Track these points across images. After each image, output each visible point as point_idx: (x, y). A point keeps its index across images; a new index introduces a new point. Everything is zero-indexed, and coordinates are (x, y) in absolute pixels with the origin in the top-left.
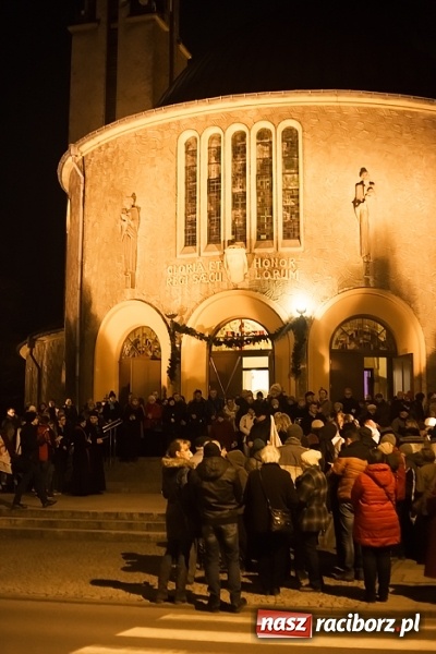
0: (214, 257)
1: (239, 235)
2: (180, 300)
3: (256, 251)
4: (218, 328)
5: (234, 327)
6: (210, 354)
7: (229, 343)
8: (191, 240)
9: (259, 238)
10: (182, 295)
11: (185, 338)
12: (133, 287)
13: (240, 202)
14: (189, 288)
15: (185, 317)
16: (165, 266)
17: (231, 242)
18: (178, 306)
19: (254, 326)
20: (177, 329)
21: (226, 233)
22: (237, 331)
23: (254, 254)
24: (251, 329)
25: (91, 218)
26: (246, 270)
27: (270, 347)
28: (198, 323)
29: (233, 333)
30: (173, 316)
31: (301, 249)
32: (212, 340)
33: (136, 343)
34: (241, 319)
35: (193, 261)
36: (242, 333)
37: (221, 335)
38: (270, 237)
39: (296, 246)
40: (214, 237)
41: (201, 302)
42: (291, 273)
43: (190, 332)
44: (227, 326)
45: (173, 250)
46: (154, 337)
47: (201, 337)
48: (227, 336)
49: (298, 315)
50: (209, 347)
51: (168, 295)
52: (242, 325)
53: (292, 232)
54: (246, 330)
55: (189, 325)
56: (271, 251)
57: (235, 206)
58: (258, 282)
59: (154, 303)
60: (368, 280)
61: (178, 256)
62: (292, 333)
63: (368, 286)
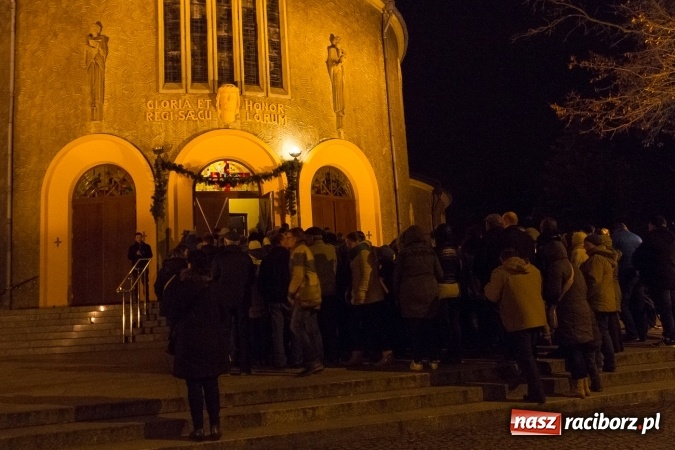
0: (202, 96)
1: (227, 76)
2: (163, 134)
3: (247, 94)
4: (203, 168)
5: (219, 167)
6: (195, 194)
8: (173, 75)
9: (247, 81)
10: (166, 130)
11: (173, 174)
12: (101, 120)
13: (225, 46)
14: (175, 124)
15: (170, 153)
16: (144, 100)
18: (161, 142)
19: (239, 168)
22: (222, 172)
23: (245, 97)
24: (237, 171)
26: (238, 112)
27: (256, 189)
28: (186, 162)
29: (218, 174)
30: (160, 151)
31: (288, 97)
32: (196, 179)
33: (96, 182)
34: (225, 160)
35: (178, 97)
36: (228, 173)
37: (206, 174)
38: (258, 82)
39: (281, 93)
40: (200, 76)
41: (190, 139)
42: (280, 117)
44: (212, 167)
45: (153, 85)
46: (121, 176)
48: (211, 176)
49: (292, 158)
50: (193, 187)
51: (147, 130)
52: (227, 167)
53: (277, 82)
54: (230, 171)
55: (177, 162)
56: (260, 95)
57: (220, 48)
58: (250, 124)
59: (130, 138)
60: (340, 133)
61: (161, 91)
62: (284, 175)
63: (340, 138)
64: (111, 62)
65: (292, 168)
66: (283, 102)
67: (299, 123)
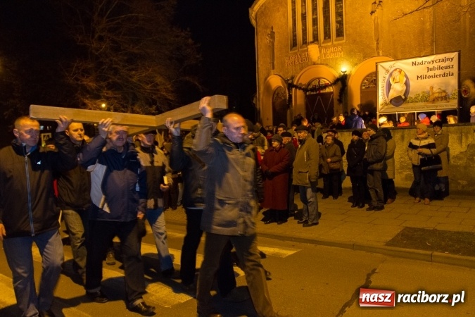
0: (305, 51)
1: (316, 38)
2: (291, 72)
3: (323, 45)
4: (309, 84)
5: (315, 83)
6: (306, 96)
7: (312, 90)
8: (294, 45)
9: (325, 39)
10: (292, 70)
11: (294, 89)
12: (273, 68)
14: (295, 67)
16: (285, 58)
17: (312, 42)
18: (291, 75)
19: (324, 81)
20: (291, 86)
21: (310, 38)
22: (317, 84)
23: (322, 47)
24: (323, 83)
25: (259, 41)
26: (319, 55)
27: (332, 90)
28: (299, 82)
29: (315, 85)
30: (288, 80)
31: (344, 41)
32: (305, 90)
33: (278, 94)
34: (319, 78)
36: (319, 84)
37: (310, 87)
38: (330, 38)
39: (342, 40)
40: (304, 42)
41: (300, 72)
42: (339, 53)
43: (296, 87)
44: (313, 83)
47: (300, 88)
48: (312, 88)
49: (342, 74)
50: (305, 93)
51: (286, 71)
52: (319, 81)
53: (340, 33)
54: (321, 83)
55: (295, 83)
56: (329, 44)
57: (313, 25)
58: (324, 60)
59: (281, 75)
60: (378, 53)
61: (289, 52)
62: (340, 83)
63: (379, 56)
64: (275, 44)
65: (343, 79)
66: (341, 45)
67: (350, 54)
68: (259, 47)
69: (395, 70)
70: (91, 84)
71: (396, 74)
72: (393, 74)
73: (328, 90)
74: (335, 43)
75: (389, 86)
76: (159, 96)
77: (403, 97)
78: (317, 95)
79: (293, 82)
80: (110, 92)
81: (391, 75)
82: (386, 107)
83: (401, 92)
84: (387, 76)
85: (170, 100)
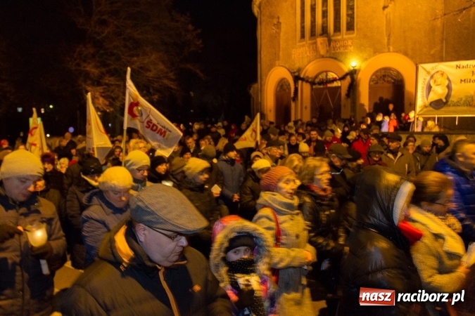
0: (313, 43)
1: (325, 31)
2: (298, 64)
3: (333, 38)
4: (316, 77)
5: (322, 76)
6: (312, 89)
7: (320, 83)
8: (303, 36)
9: (335, 31)
10: (299, 62)
11: (300, 82)
13: (325, 15)
15: (300, 72)
16: (292, 49)
17: (320, 35)
18: (298, 67)
19: (332, 75)
20: (297, 78)
21: (319, 30)
22: (325, 78)
23: (331, 40)
24: (331, 77)
25: (263, 30)
26: (327, 48)
27: (340, 85)
28: (306, 75)
29: (322, 79)
30: (294, 73)
31: (355, 35)
32: (312, 83)
33: (282, 86)
34: (326, 72)
35: (303, 46)
37: (317, 80)
38: (339, 31)
39: (352, 34)
40: (313, 34)
41: (308, 64)
42: (349, 47)
43: (303, 80)
44: (320, 77)
45: (295, 41)
47: (307, 81)
48: (319, 81)
49: (352, 68)
50: (312, 87)
51: (293, 63)
52: (327, 75)
53: (350, 27)
54: (328, 77)
55: (302, 76)
56: (339, 37)
57: (323, 17)
58: (334, 54)
59: (287, 67)
60: (389, 49)
61: (298, 44)
62: (349, 77)
63: (389, 51)
64: (282, 34)
65: (353, 73)
66: (351, 39)
67: (360, 48)
68: (262, 36)
69: (437, 72)
70: (93, 70)
71: (437, 76)
72: (435, 76)
73: (335, 84)
74: (345, 37)
75: (429, 88)
76: (160, 84)
77: (444, 100)
78: (323, 89)
79: (299, 74)
80: (112, 79)
81: (432, 77)
82: (425, 109)
83: (442, 95)
84: (428, 78)
85: (171, 88)
